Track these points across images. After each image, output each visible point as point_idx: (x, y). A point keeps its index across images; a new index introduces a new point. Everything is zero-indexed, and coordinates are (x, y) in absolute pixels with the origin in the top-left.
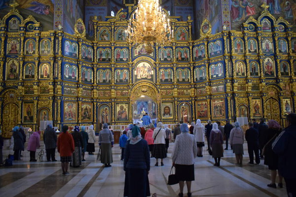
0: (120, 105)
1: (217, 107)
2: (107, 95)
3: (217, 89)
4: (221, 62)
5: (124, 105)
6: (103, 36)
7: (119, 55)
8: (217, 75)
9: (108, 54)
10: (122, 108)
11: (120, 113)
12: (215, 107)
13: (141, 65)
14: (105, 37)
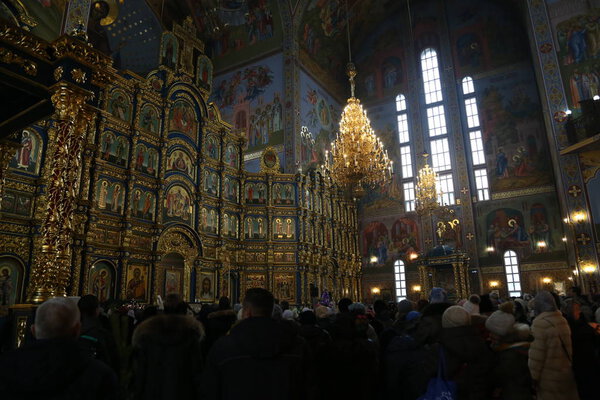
0: (134, 267)
1: (282, 285)
2: (111, 241)
3: (284, 257)
4: (291, 217)
5: (141, 268)
6: (116, 107)
7: (142, 160)
8: (285, 236)
9: (122, 148)
10: (137, 273)
11: (133, 285)
12: (278, 285)
13: (174, 190)
14: (120, 111)
